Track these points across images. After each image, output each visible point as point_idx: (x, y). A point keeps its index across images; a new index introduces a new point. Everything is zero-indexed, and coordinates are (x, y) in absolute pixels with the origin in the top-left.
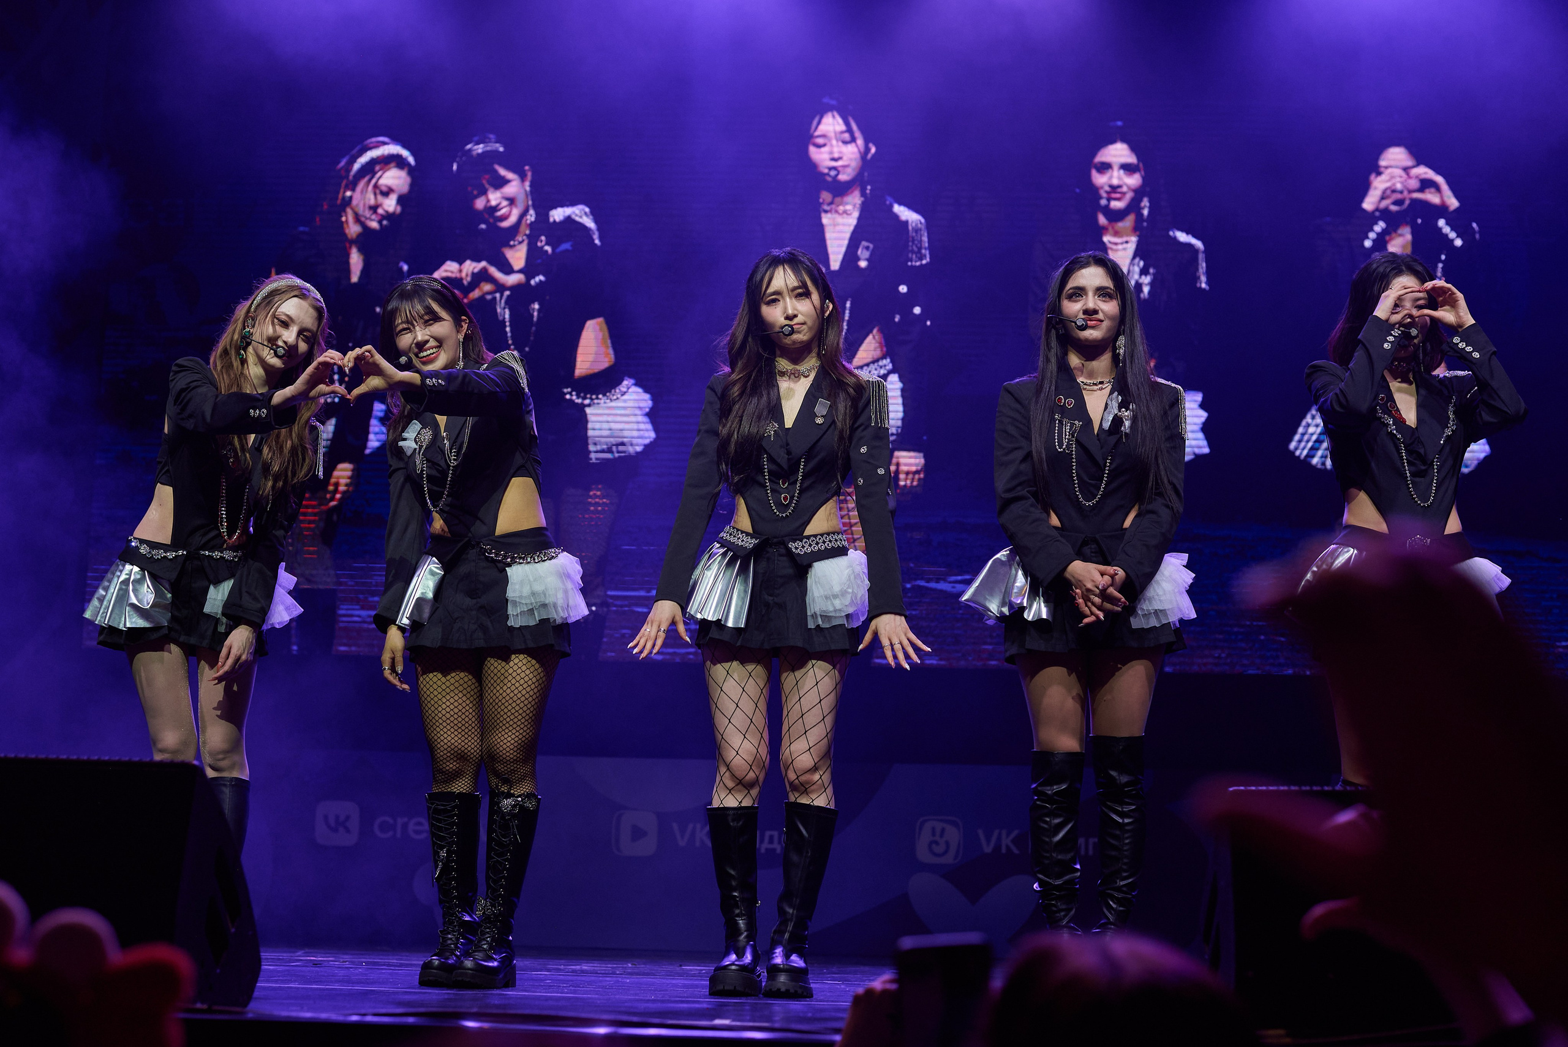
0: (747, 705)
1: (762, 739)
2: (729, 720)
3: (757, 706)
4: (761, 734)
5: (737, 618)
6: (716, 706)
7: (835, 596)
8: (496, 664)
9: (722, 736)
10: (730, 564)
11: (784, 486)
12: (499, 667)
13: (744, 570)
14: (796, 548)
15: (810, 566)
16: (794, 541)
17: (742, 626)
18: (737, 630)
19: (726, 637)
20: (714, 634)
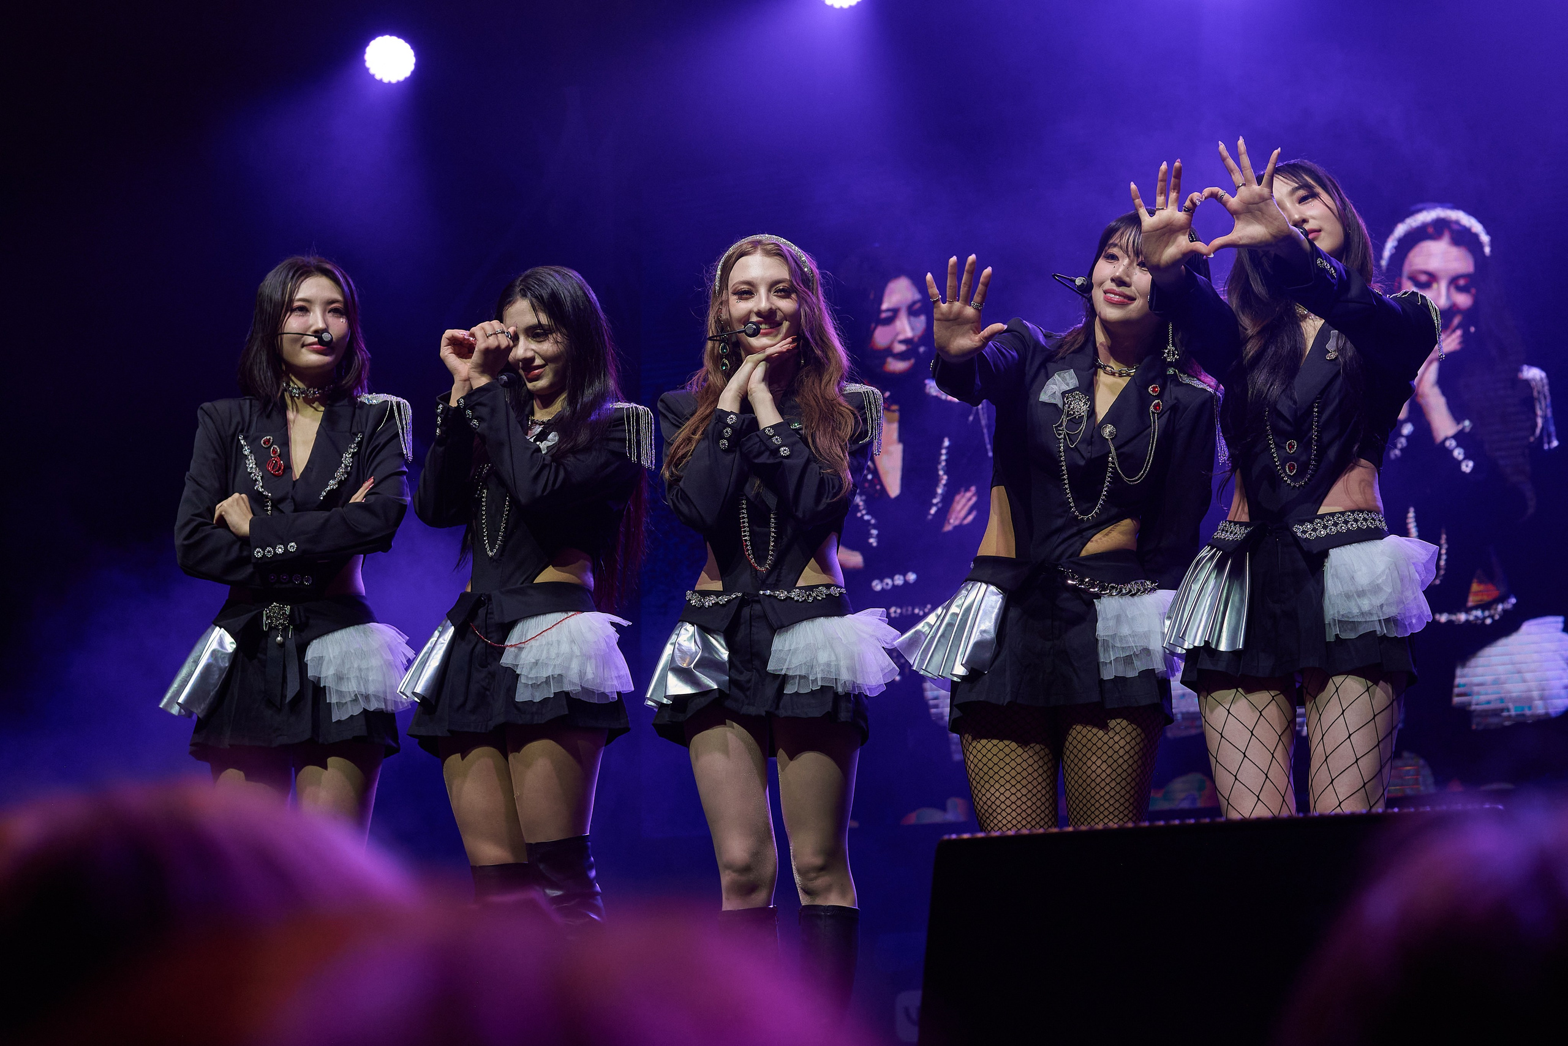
0: (1259, 755)
1: (1284, 803)
2: (1235, 776)
3: (1273, 757)
4: (1283, 797)
5: (1233, 639)
6: (1217, 761)
7: (1361, 594)
8: (1085, 731)
9: (1228, 800)
10: (1220, 567)
11: (1291, 450)
12: (1090, 735)
13: (1236, 574)
14: (1304, 532)
15: (1325, 555)
16: (1302, 523)
17: (1241, 647)
18: (1235, 654)
19: (1221, 667)
20: (1206, 664)
